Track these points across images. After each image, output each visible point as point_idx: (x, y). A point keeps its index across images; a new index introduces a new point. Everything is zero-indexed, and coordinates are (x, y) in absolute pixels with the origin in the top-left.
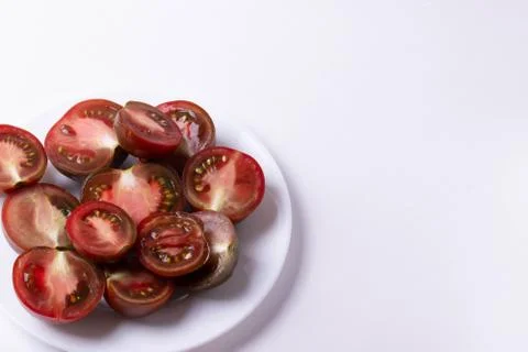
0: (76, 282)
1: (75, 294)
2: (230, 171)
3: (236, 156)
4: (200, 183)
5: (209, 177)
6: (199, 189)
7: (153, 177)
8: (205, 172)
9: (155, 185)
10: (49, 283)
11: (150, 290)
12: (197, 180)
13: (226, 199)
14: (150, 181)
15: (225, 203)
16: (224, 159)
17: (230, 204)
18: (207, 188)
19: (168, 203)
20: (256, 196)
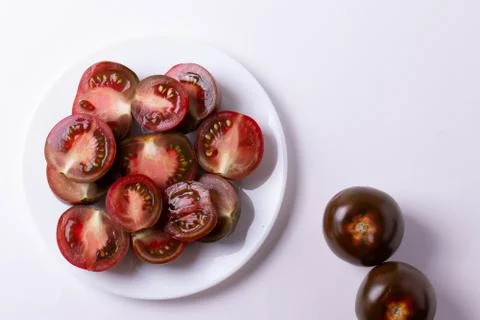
0: (107, 239)
1: (105, 249)
2: (234, 135)
3: (239, 118)
4: (209, 148)
5: (217, 142)
6: (209, 154)
7: (171, 146)
8: (213, 137)
9: (173, 153)
10: (85, 239)
11: (167, 248)
12: (206, 145)
13: (231, 161)
14: (168, 150)
15: (231, 166)
16: (228, 123)
17: (235, 166)
18: (216, 152)
19: (183, 169)
20: (256, 156)
